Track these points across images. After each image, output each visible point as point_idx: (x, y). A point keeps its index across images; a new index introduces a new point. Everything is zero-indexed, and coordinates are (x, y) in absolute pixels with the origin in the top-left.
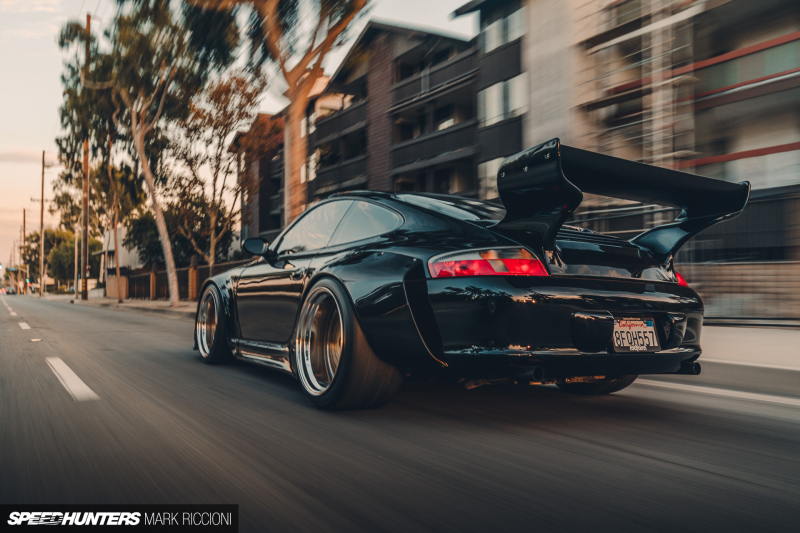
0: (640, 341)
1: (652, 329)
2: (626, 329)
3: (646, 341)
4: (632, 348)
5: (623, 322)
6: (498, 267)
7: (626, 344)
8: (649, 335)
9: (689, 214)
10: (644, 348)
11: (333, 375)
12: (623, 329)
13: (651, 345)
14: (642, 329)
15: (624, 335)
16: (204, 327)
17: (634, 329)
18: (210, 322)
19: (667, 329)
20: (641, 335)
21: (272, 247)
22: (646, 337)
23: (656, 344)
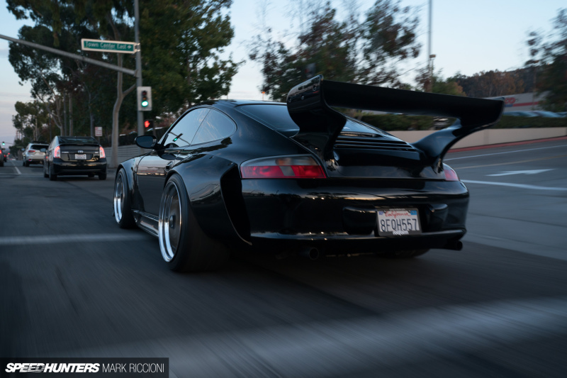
0: (404, 227)
1: (416, 217)
2: (391, 218)
3: (409, 227)
4: (395, 233)
5: (390, 212)
7: (390, 229)
8: (413, 222)
9: (462, 123)
10: (406, 233)
12: (388, 218)
13: (414, 229)
14: (406, 217)
15: (389, 223)
17: (398, 218)
19: (428, 216)
20: (405, 222)
22: (408, 223)
23: (418, 229)
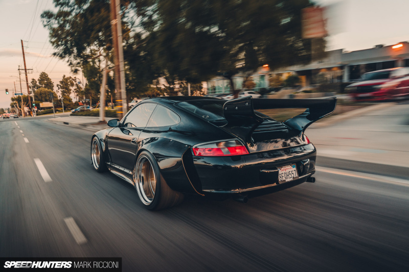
0: (290, 176)
1: (295, 169)
2: (284, 172)
3: (293, 175)
4: (287, 180)
5: (283, 169)
6: (225, 151)
7: (284, 179)
10: (292, 179)
11: (154, 193)
12: (282, 172)
13: (295, 176)
14: (291, 170)
15: (283, 175)
16: (95, 155)
17: (287, 171)
18: (97, 153)
19: (301, 167)
20: (291, 173)
21: (121, 122)
22: (293, 173)
23: (297, 176)
